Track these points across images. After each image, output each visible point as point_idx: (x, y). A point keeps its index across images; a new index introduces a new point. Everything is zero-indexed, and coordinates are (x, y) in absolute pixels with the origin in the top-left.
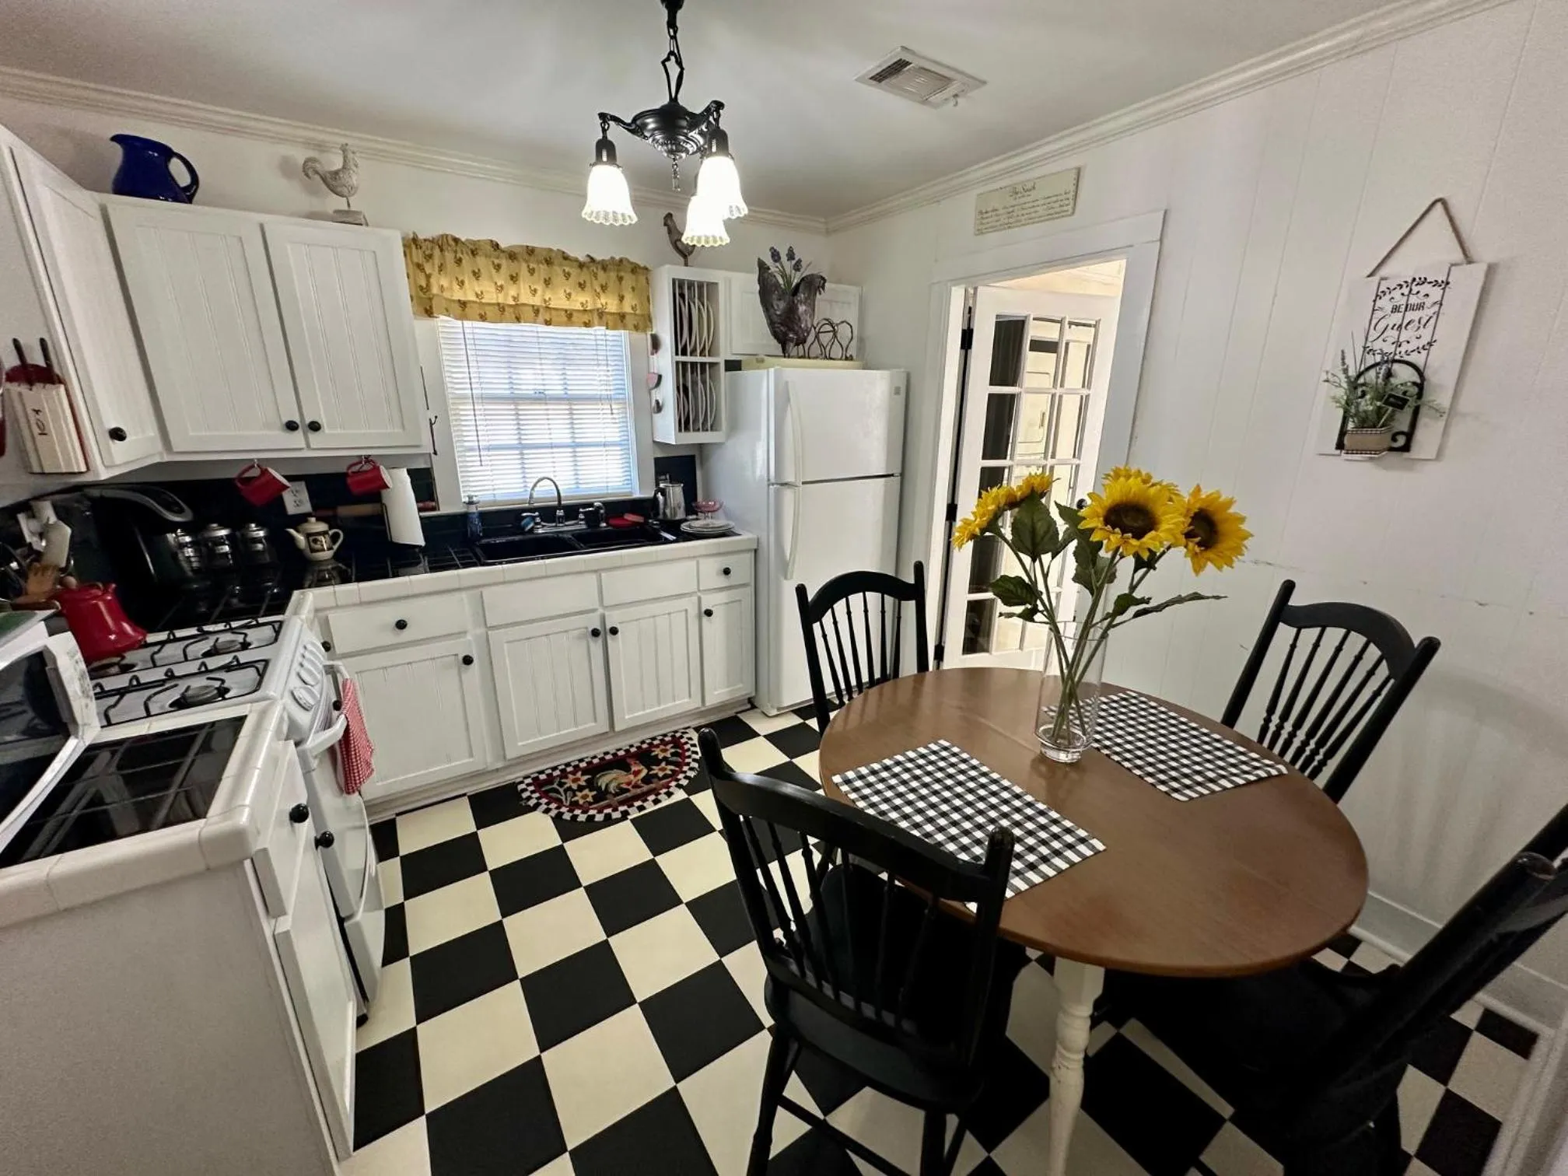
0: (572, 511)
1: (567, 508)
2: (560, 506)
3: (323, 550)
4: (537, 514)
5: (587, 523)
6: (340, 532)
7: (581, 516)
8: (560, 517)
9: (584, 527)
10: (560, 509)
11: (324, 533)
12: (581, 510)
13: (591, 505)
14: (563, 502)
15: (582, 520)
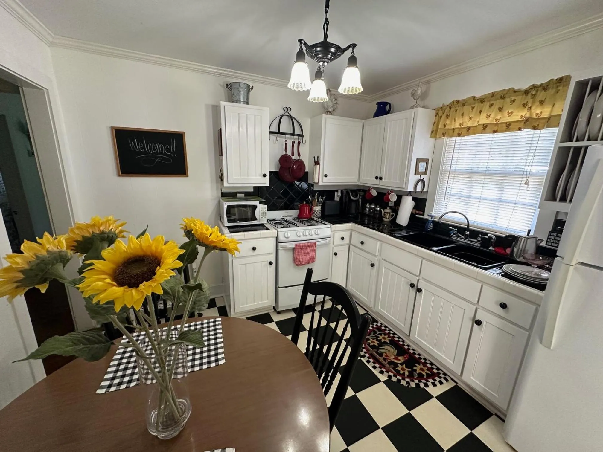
0: (474, 234)
1: (472, 231)
2: (468, 229)
3: (387, 218)
4: (456, 229)
5: (481, 244)
6: (394, 214)
7: (479, 239)
8: (467, 235)
9: (479, 245)
10: (467, 231)
11: (389, 213)
12: (480, 236)
13: (486, 234)
14: (470, 227)
15: (478, 241)
